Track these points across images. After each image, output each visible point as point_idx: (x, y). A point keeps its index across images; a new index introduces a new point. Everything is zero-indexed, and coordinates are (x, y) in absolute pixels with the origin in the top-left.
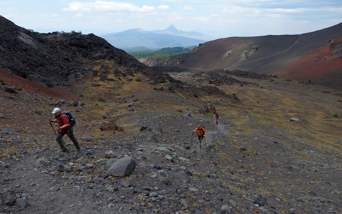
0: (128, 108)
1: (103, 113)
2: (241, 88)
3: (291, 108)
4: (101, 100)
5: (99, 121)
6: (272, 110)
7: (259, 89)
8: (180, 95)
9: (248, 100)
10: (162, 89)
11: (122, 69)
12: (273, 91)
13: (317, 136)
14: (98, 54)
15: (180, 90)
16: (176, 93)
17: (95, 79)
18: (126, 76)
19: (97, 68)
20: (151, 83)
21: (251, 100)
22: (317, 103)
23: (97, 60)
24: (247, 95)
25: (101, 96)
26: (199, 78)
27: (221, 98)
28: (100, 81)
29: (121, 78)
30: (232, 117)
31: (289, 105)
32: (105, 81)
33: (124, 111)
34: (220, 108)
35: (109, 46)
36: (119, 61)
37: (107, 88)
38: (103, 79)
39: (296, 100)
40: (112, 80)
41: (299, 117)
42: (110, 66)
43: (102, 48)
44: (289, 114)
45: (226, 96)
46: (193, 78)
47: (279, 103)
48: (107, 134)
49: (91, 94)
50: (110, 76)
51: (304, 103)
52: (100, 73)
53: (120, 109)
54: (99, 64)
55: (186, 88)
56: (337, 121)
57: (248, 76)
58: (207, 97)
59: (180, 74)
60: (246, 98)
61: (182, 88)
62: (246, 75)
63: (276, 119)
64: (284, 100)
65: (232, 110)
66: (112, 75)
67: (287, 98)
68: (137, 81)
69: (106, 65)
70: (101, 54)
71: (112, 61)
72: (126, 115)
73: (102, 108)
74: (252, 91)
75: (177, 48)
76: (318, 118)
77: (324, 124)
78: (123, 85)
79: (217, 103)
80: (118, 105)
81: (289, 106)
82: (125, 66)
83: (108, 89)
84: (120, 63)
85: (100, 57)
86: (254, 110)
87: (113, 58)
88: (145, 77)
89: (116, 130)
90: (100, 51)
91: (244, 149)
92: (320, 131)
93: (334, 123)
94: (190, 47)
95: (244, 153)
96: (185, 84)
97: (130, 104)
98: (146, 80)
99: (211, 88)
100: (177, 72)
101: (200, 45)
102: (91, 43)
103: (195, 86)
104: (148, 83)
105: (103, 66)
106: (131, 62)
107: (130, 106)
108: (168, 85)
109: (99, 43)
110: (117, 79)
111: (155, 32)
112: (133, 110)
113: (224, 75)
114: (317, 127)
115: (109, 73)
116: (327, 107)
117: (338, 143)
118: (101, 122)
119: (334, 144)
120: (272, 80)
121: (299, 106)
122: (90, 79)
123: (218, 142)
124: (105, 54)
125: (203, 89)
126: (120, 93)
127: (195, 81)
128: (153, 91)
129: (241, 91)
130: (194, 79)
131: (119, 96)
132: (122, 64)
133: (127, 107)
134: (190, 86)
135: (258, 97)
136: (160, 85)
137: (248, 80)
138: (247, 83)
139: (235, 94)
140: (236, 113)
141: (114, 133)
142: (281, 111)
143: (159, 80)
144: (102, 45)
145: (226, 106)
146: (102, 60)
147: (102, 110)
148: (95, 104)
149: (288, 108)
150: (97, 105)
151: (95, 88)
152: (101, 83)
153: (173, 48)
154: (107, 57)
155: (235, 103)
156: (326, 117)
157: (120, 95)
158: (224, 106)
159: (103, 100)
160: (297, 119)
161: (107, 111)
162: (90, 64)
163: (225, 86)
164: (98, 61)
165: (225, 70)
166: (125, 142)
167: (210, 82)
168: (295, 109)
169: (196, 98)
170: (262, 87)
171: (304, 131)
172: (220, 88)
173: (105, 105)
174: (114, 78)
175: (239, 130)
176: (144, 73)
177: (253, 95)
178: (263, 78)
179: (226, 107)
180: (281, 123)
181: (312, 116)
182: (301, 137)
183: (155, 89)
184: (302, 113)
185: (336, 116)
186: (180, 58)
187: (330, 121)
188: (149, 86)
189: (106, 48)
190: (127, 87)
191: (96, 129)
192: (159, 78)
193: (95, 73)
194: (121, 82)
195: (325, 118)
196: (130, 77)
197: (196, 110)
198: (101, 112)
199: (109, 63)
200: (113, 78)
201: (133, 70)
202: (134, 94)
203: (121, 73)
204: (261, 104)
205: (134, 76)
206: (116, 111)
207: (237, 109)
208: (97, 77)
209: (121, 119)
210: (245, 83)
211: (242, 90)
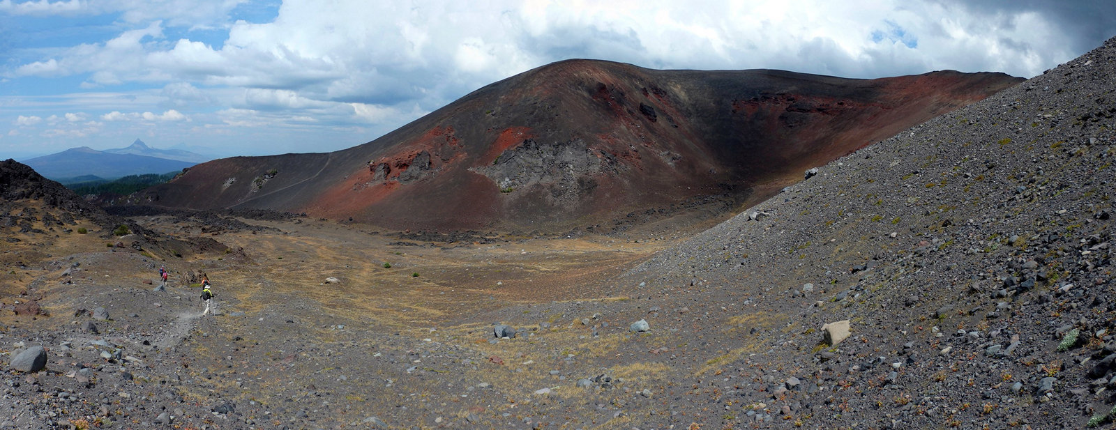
0: (63, 279)
1: (22, 286)
2: (253, 238)
3: (328, 263)
4: (21, 265)
5: (14, 298)
6: (301, 270)
7: (281, 237)
8: (151, 254)
9: (265, 256)
10: (121, 246)
11: (56, 213)
12: (302, 238)
13: (357, 301)
14: (19, 191)
15: (150, 245)
16: (145, 252)
17: (13, 230)
18: (63, 225)
19: (16, 212)
20: (104, 236)
21: (269, 256)
22: (362, 251)
23: (16, 200)
24: (263, 248)
25: (21, 258)
26: (186, 225)
27: (220, 257)
28: (20, 233)
29: (55, 228)
30: (236, 288)
31: (326, 258)
32: (29, 232)
33: (57, 284)
34: (217, 273)
35: (37, 177)
36: (51, 201)
37: (30, 244)
38: (26, 230)
39: (335, 248)
40: (39, 231)
41: (337, 275)
42: (38, 208)
43: (26, 181)
44: (325, 272)
45: (228, 252)
46: (175, 225)
47: (310, 256)
48: (24, 320)
49: (6, 254)
50: (36, 226)
51: (346, 252)
52: (21, 220)
53: (49, 279)
54: (20, 205)
55: (162, 242)
56: (389, 274)
57: (263, 216)
58: (198, 256)
59: (153, 219)
60: (261, 253)
61: (155, 242)
62: (260, 215)
63: (305, 284)
64: (318, 250)
65: (237, 274)
66: (40, 222)
67: (323, 247)
68: (80, 232)
69: (31, 207)
70: (23, 190)
71: (41, 201)
72: (57, 290)
73: (21, 277)
74: (271, 240)
75: (147, 175)
76: (365, 274)
77: (371, 281)
78: (57, 239)
79: (213, 266)
80: (46, 273)
81: (325, 260)
82: (61, 208)
83: (32, 247)
84: (54, 204)
85: (23, 195)
86: (273, 272)
87: (42, 195)
88: (94, 225)
89: (38, 314)
90: (22, 185)
91: (238, 339)
92: (363, 293)
93: (383, 278)
94: (169, 174)
95: (237, 345)
96: (161, 235)
97: (65, 272)
98: (94, 230)
99: (204, 240)
100: (149, 215)
101: (185, 170)
102: (8, 174)
103: (178, 237)
104: (98, 235)
105: (25, 208)
106: (71, 201)
107: (66, 275)
108: (131, 238)
109: (21, 174)
110: (47, 230)
111: (112, 152)
112: (69, 282)
113: (226, 217)
114: (362, 286)
115: (35, 219)
116: (376, 255)
117: (381, 307)
118: (18, 301)
119: (376, 310)
120: (300, 222)
121: (340, 259)
122: (5, 230)
123: (200, 331)
124: (30, 189)
125: (191, 242)
126: (50, 254)
127: (178, 229)
128: (106, 248)
129: (254, 242)
130: (177, 226)
131: (50, 259)
132: (57, 206)
133: (61, 277)
134: (169, 239)
135: (280, 249)
136: (119, 239)
137: (264, 223)
138: (262, 228)
139: (242, 249)
140: (243, 280)
141: (35, 319)
142: (313, 268)
143: (117, 231)
144: (26, 176)
145: (228, 269)
146: (24, 199)
147: (20, 281)
148: (10, 272)
149: (325, 263)
150: (14, 272)
151: (13, 244)
152: (21, 236)
153: (141, 176)
154: (33, 195)
155: (242, 262)
156: (376, 270)
157: (51, 256)
158: (225, 270)
159: (23, 265)
160: (334, 280)
161: (28, 283)
162: (6, 206)
163: (227, 234)
164: (18, 201)
165: (228, 208)
166: (46, 333)
167: (203, 229)
168: (334, 263)
169: (179, 258)
170: (286, 233)
171: (342, 296)
172: (219, 239)
173: (27, 273)
174: (43, 228)
175: (240, 308)
176: (93, 220)
177: (272, 246)
178: (286, 219)
179: (227, 272)
180: (311, 288)
181: (357, 271)
182: (334, 307)
183: (109, 246)
184: (342, 268)
185: (388, 267)
186: (153, 192)
187: (381, 275)
188: (100, 240)
189: (31, 180)
190: (63, 244)
191: (8, 312)
192: (117, 227)
193: (14, 221)
194: (53, 235)
195: (374, 271)
196: (69, 226)
197: (176, 280)
198: (18, 284)
199: (36, 204)
200: (41, 228)
201: (74, 215)
202: (73, 256)
203: (55, 220)
204: (285, 261)
205: (75, 224)
206: (43, 283)
207: (245, 273)
208: (17, 227)
209: (50, 297)
210: (260, 229)
211: (255, 240)
